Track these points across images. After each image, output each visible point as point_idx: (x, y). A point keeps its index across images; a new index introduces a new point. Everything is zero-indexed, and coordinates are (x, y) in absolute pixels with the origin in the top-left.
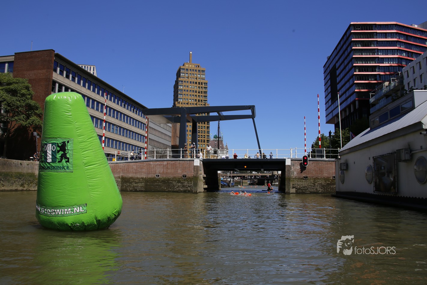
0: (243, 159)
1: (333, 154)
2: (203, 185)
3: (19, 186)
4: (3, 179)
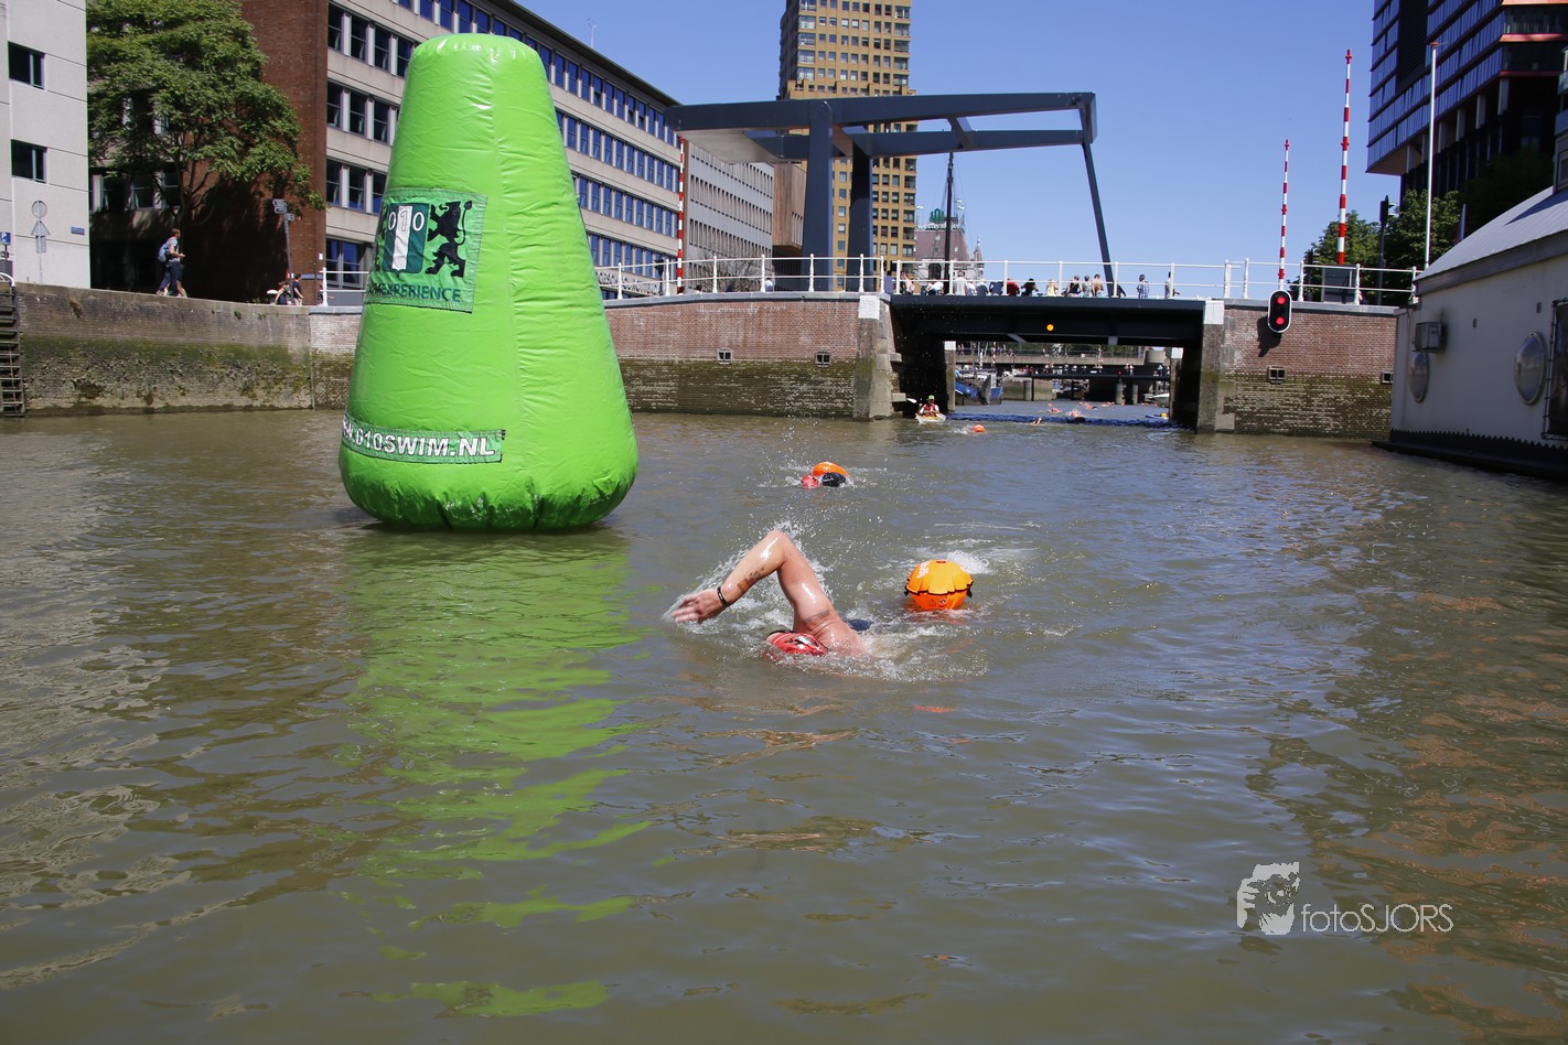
1: (1389, 288)
2: (892, 391)
3: (235, 393)
4: (182, 368)
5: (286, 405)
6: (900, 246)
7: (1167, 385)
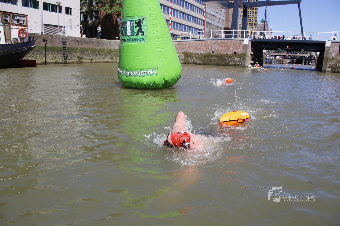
2: (250, 61)
3: (109, 59)
4: (98, 54)
6: (253, 28)
7: (315, 61)
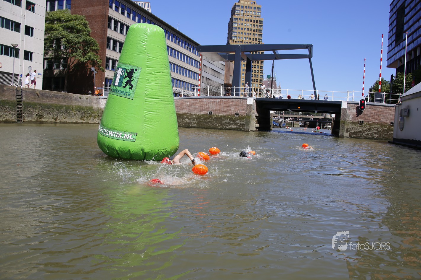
0: (296, 99)
1: (392, 99)
2: (255, 124)
3: (79, 119)
4: (65, 111)
5: (92, 123)
6: (259, 84)
7: (331, 124)
